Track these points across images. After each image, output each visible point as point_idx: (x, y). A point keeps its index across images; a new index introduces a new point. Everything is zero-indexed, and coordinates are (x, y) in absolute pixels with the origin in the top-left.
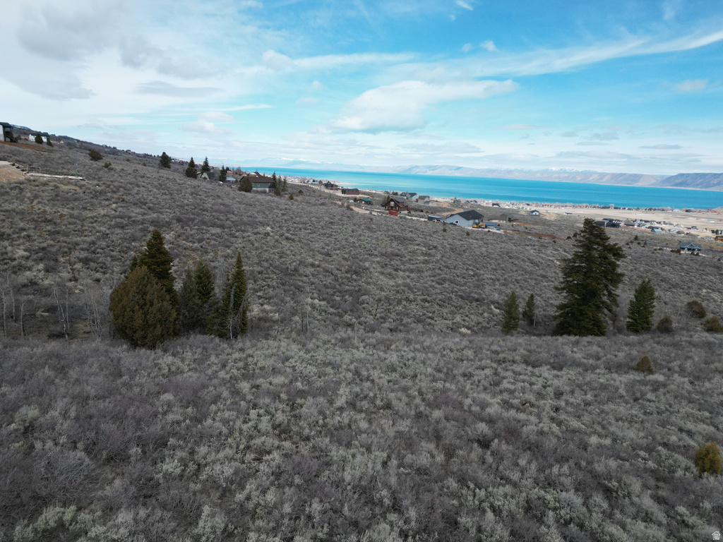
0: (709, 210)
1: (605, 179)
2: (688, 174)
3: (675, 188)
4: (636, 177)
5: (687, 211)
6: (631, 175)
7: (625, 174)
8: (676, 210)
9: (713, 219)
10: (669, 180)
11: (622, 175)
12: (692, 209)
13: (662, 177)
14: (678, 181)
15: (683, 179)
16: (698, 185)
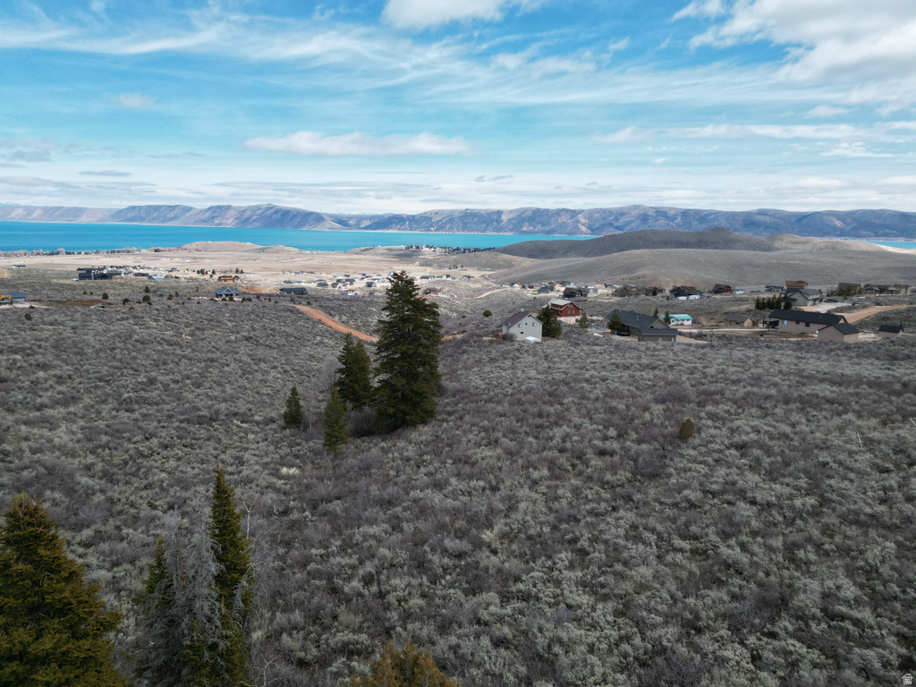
0: (179, 248)
1: (35, 215)
2: (140, 207)
3: (129, 223)
4: (77, 211)
5: (156, 251)
6: (70, 209)
7: (61, 208)
8: (144, 251)
9: (188, 258)
10: (119, 214)
11: (57, 209)
12: (160, 248)
13: (109, 210)
14: (131, 215)
15: (136, 212)
16: (154, 219)
